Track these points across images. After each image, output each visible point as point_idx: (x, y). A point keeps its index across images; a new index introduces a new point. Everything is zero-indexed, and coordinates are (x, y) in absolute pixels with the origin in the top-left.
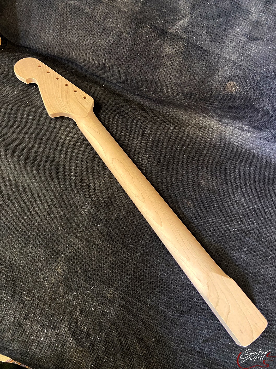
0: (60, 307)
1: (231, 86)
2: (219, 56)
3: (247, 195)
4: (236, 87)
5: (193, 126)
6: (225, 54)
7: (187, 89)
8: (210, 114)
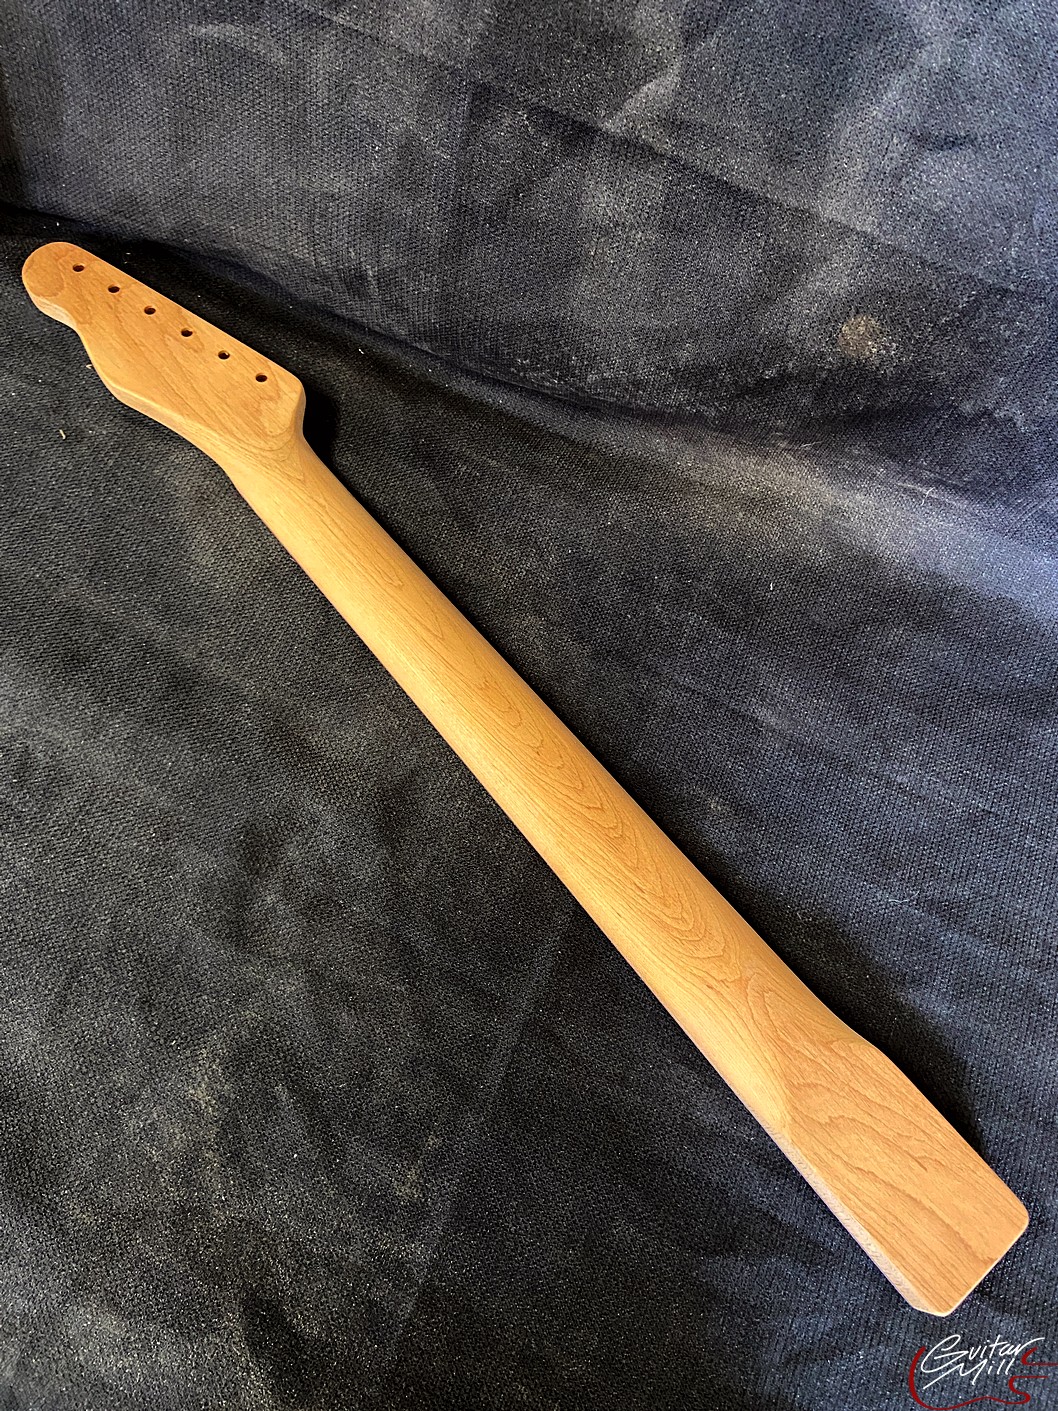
0: (209, 1247)
1: (859, 335)
2: (803, 217)
3: (944, 758)
4: (881, 336)
5: (722, 493)
6: (831, 208)
7: (685, 354)
8: (783, 446)
